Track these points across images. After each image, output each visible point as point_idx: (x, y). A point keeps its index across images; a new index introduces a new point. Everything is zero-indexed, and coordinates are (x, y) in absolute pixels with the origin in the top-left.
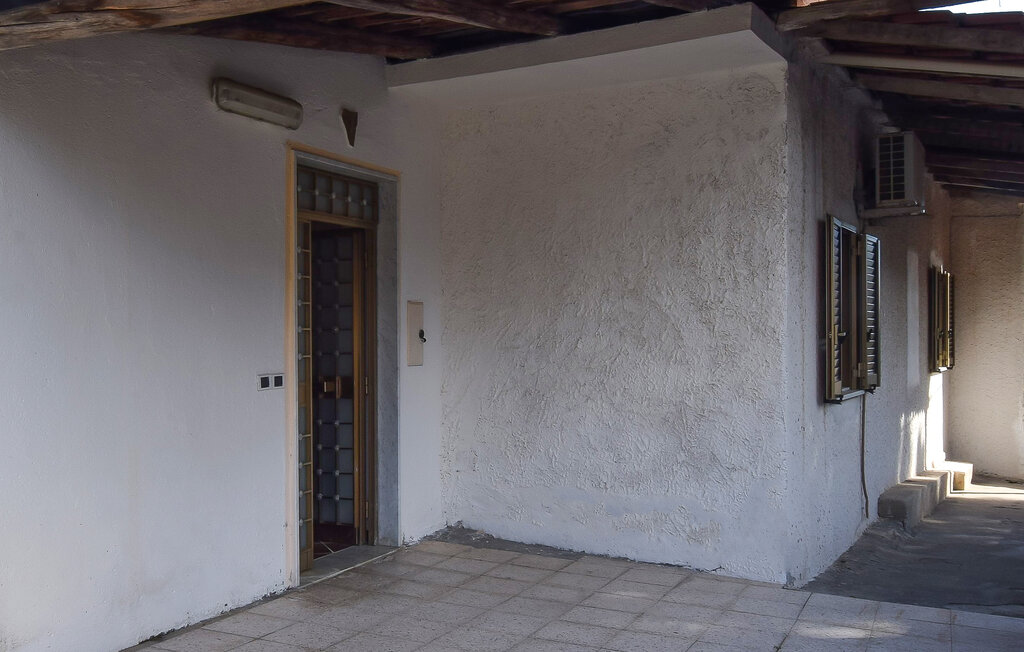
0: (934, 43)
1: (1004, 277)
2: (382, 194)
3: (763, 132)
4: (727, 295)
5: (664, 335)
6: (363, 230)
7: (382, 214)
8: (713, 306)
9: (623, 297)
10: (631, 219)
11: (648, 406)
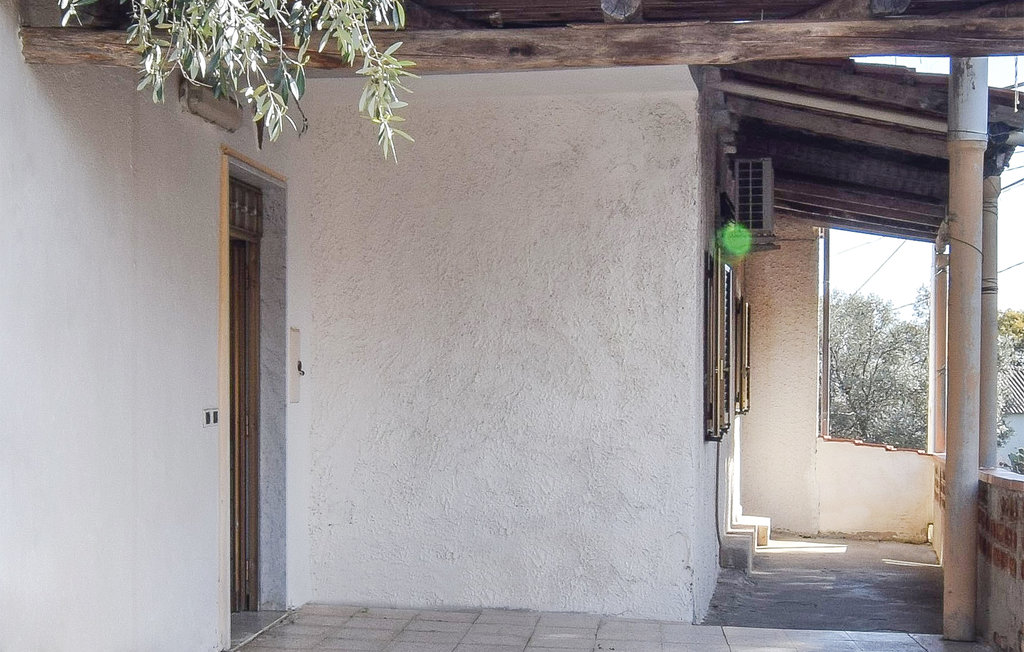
0: (830, 87)
1: (799, 308)
2: (267, 202)
3: (675, 161)
4: (636, 327)
5: (571, 369)
6: (243, 242)
7: (267, 226)
8: (622, 339)
9: (525, 327)
10: (535, 244)
11: (553, 445)
